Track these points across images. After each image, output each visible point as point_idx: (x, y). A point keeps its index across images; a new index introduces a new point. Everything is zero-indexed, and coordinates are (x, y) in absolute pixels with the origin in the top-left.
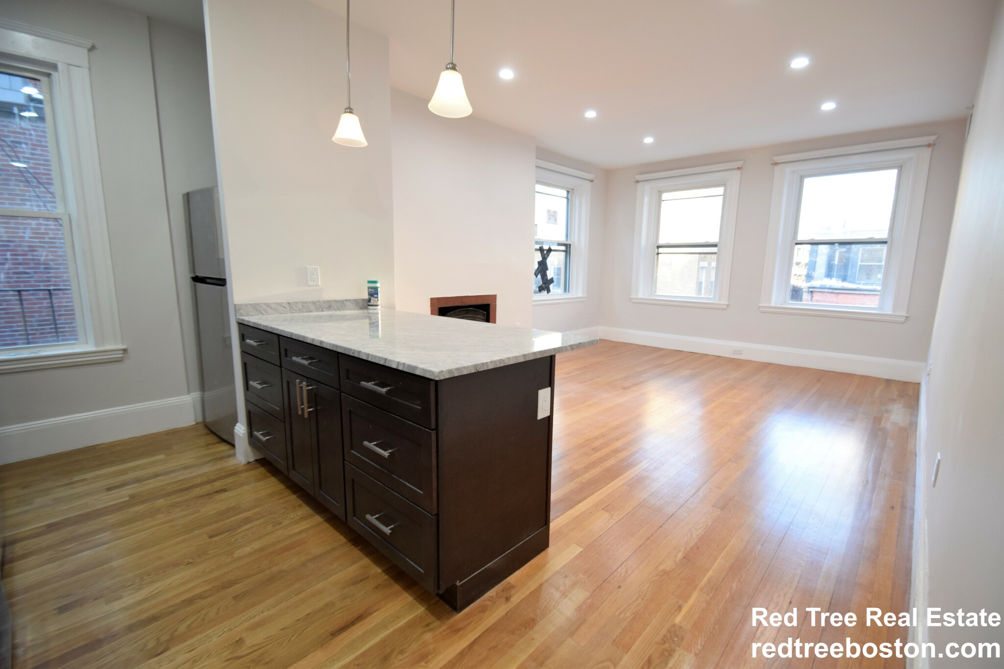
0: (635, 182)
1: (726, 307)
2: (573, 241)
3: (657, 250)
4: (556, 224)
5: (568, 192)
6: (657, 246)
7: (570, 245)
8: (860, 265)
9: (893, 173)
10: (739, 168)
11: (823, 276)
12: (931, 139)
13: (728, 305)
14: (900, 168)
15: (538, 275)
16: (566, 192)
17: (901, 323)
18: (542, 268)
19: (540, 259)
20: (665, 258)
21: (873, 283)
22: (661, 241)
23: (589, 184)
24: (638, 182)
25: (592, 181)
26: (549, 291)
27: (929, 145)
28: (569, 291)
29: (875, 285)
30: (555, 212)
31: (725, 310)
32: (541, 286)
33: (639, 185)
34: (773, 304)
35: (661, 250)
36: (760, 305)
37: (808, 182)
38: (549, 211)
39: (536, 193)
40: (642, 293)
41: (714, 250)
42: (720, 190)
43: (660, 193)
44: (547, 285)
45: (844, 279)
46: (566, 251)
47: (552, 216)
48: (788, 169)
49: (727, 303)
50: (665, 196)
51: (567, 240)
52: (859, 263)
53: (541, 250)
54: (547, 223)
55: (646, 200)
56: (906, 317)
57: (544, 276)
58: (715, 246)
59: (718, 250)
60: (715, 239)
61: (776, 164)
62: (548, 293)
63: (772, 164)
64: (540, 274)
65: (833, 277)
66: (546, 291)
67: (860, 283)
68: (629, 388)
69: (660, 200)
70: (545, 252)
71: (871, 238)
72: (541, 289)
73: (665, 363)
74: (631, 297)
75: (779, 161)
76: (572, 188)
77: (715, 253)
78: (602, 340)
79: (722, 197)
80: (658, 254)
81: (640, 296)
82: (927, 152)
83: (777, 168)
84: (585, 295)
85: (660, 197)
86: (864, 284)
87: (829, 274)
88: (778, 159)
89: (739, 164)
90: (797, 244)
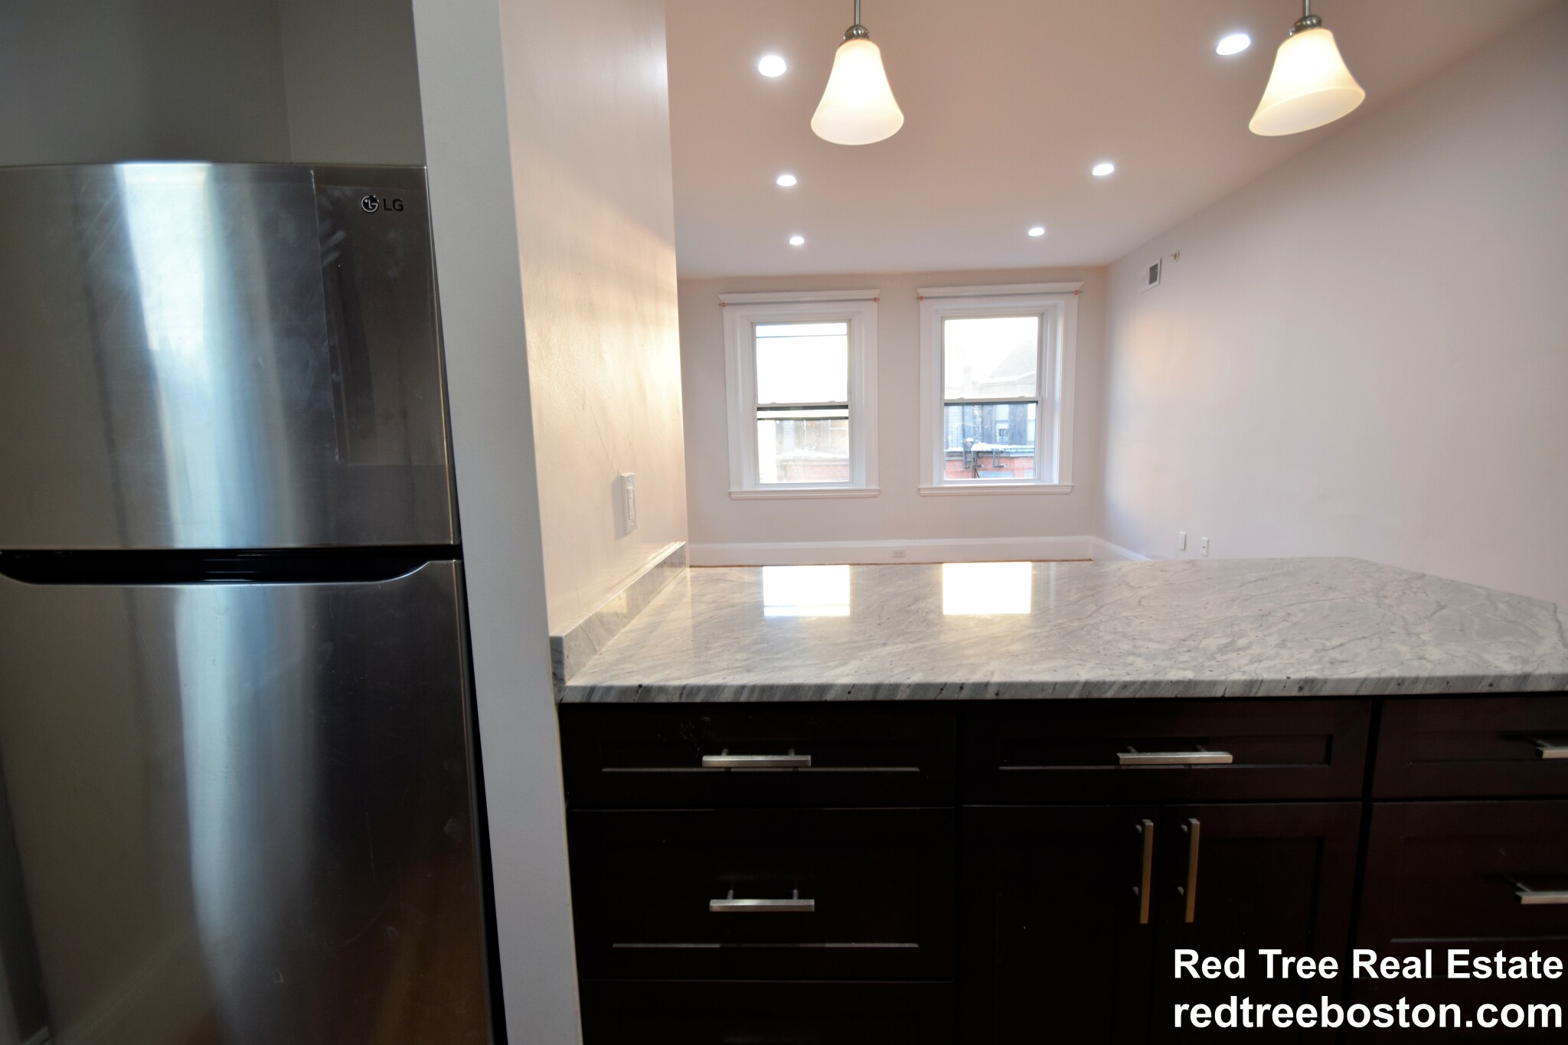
0: (719, 304)
1: (877, 492)
3: (755, 414)
6: (757, 408)
9: (1034, 321)
10: (875, 300)
12: (1077, 285)
13: (880, 489)
14: (1042, 316)
17: (1067, 494)
22: (762, 401)
24: (723, 305)
27: (1076, 293)
31: (875, 497)
33: (726, 311)
34: (935, 485)
35: (760, 414)
36: (920, 487)
37: (949, 324)
40: (747, 486)
41: (844, 413)
42: (843, 327)
43: (753, 325)
48: (935, 307)
50: (761, 331)
55: (738, 335)
56: (1072, 486)
58: (845, 407)
59: (850, 413)
60: (842, 398)
61: (921, 298)
63: (917, 298)
69: (753, 338)
71: (1021, 397)
74: (731, 491)
75: (924, 295)
77: (846, 418)
79: (846, 337)
80: (756, 420)
82: (1075, 299)
83: (922, 303)
85: (753, 331)
88: (922, 292)
89: (875, 293)
90: (948, 404)
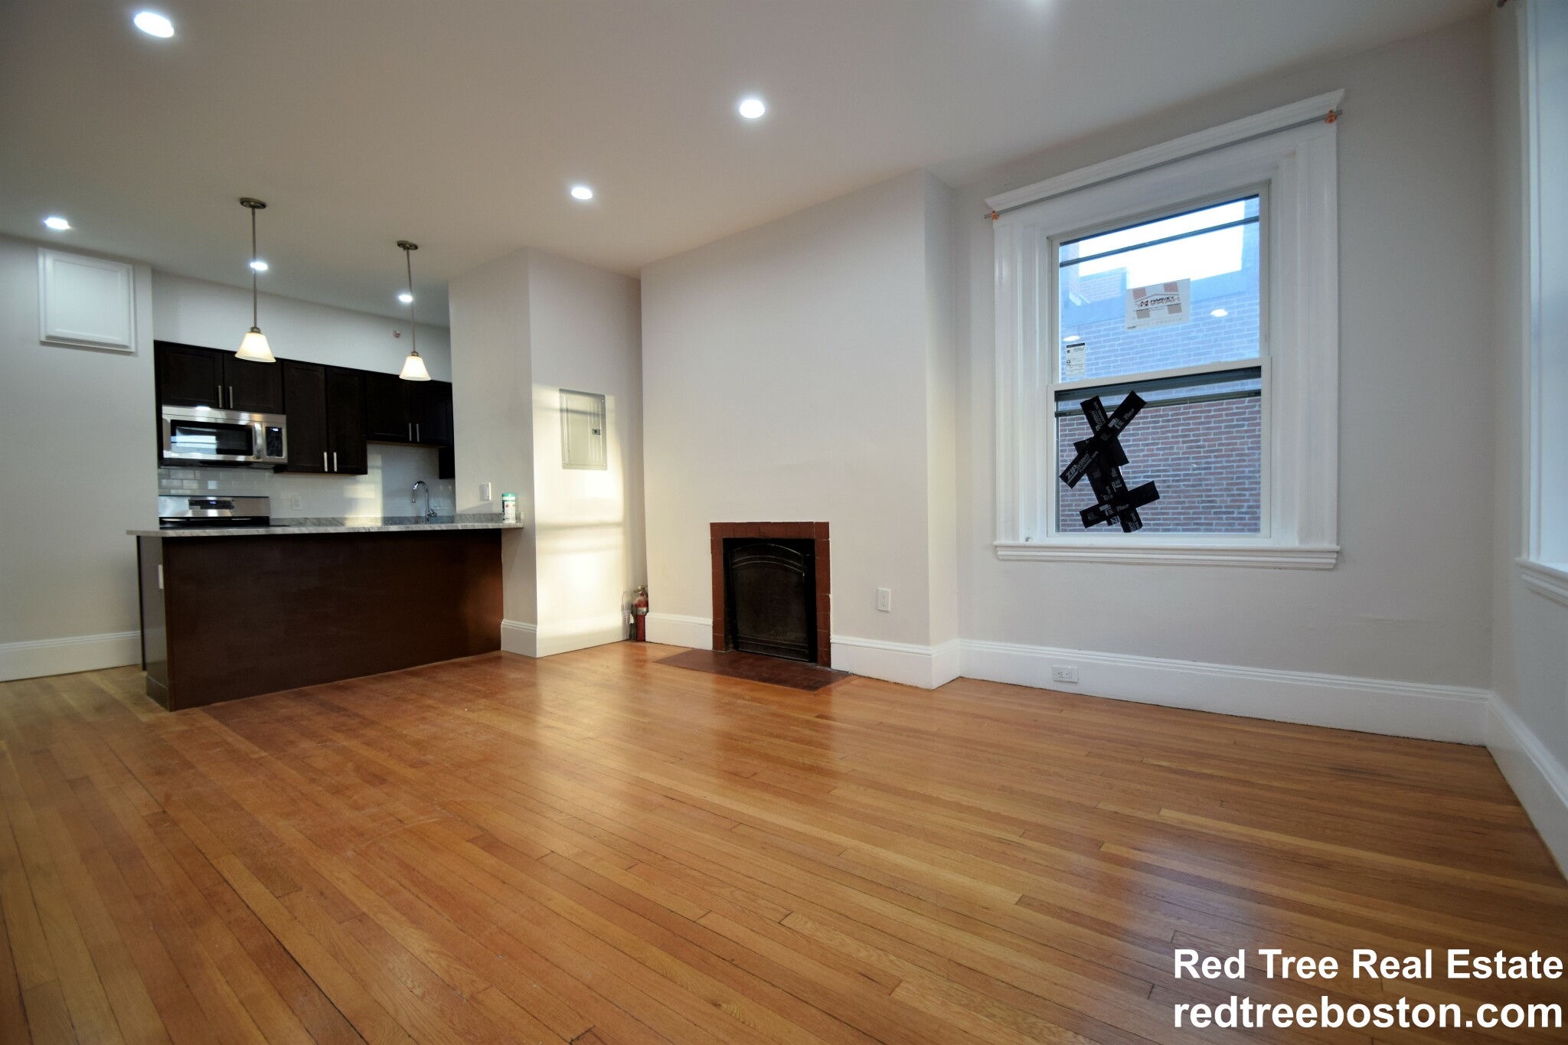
15: (1077, 478)
18: (1098, 457)
19: (1086, 434)
26: (1132, 525)
32: (1094, 509)
44: (1120, 508)
53: (1090, 410)
57: (1107, 483)
62: (1127, 531)
64: (1085, 477)
66: (1118, 526)
70: (1110, 414)
72: (1089, 517)
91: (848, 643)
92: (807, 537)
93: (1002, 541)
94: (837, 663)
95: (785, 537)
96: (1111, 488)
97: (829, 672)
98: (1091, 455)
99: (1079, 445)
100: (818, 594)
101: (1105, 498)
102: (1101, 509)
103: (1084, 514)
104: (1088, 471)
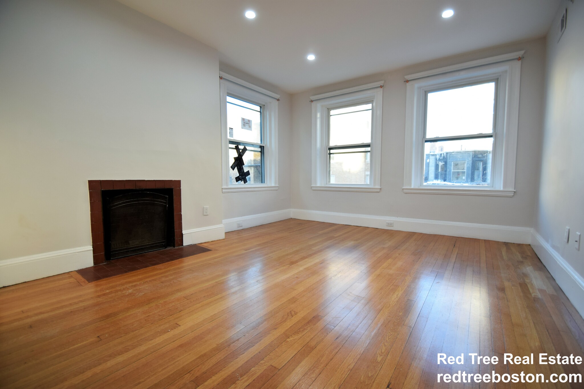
0: (310, 101)
1: (379, 190)
2: (267, 144)
3: (329, 151)
4: (251, 130)
5: (261, 107)
6: (329, 148)
7: (264, 147)
8: (453, 172)
9: (491, 86)
10: (381, 87)
11: (433, 178)
12: (520, 53)
13: (381, 189)
14: (497, 81)
15: (234, 168)
16: (259, 107)
17: (510, 197)
18: (239, 163)
19: (236, 155)
20: (337, 158)
21: (461, 182)
22: (332, 144)
23: (277, 102)
24: (312, 101)
25: (278, 100)
26: (245, 181)
27: (519, 59)
28: (264, 183)
29: (462, 183)
30: (249, 121)
31: (378, 192)
32: (238, 177)
33: (313, 104)
34: (412, 187)
35: (332, 151)
36: (404, 188)
37: (431, 96)
38: (243, 119)
39: (227, 103)
40: (319, 183)
41: (369, 149)
42: (369, 106)
43: (329, 110)
44: (243, 177)
45: (445, 180)
46: (261, 152)
47: (246, 124)
48: (417, 85)
49: (379, 187)
50: (332, 112)
51: (261, 143)
52: (452, 171)
53: (237, 148)
54: (242, 128)
55: (319, 115)
57: (240, 170)
58: (368, 146)
59: (371, 149)
60: (368, 141)
61: (407, 81)
62: (245, 183)
63: (404, 82)
64: (236, 168)
65: (439, 179)
66: (243, 182)
67: (453, 182)
68: (296, 262)
69: (329, 116)
70: (241, 151)
72: (238, 179)
73: (336, 236)
74: (312, 186)
75: (409, 79)
76: (264, 104)
77: (369, 152)
78: (291, 219)
79: (371, 111)
80: (330, 154)
81: (318, 185)
82: (519, 63)
83: (408, 84)
84: (277, 185)
85: (329, 113)
86: (456, 182)
87: (436, 178)
88: (408, 77)
89: (381, 83)
90: (426, 141)
91: (192, 232)
92: (169, 187)
93: (224, 187)
94: (186, 242)
95: (154, 188)
96: (241, 171)
97: (183, 248)
98: (237, 161)
99: (235, 158)
100: (175, 214)
101: (240, 174)
102: (240, 177)
103: (236, 178)
104: (237, 166)
